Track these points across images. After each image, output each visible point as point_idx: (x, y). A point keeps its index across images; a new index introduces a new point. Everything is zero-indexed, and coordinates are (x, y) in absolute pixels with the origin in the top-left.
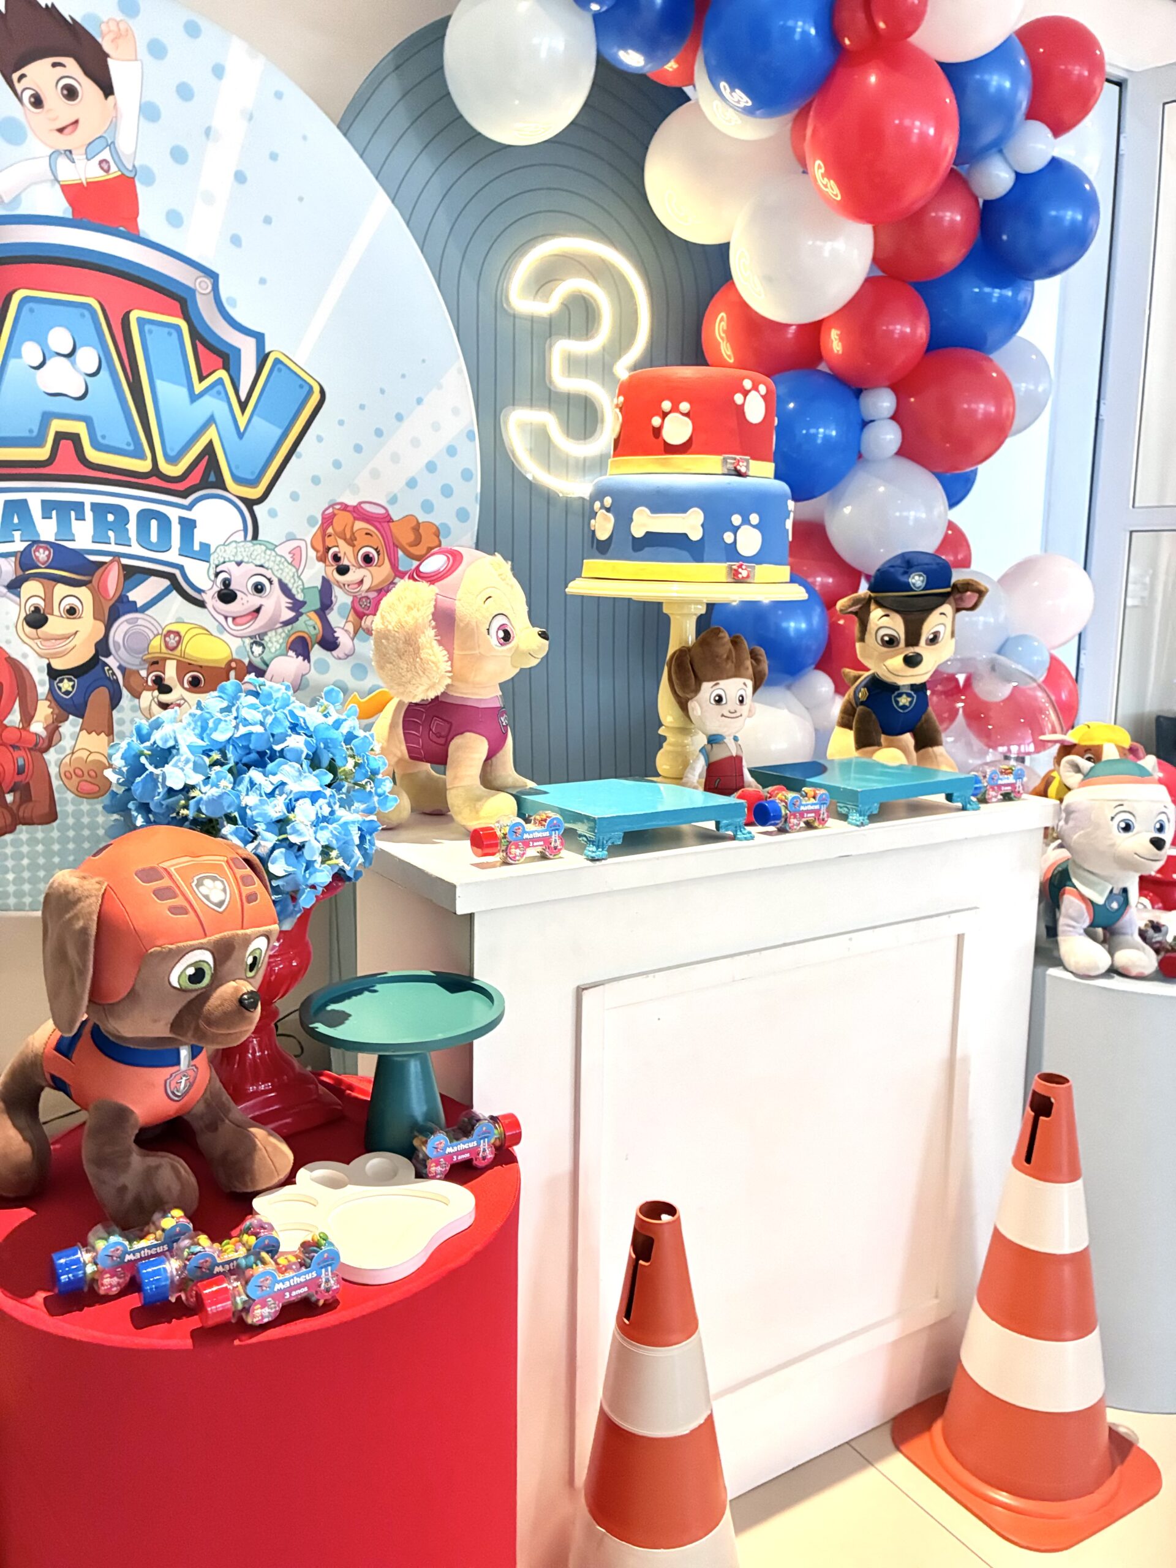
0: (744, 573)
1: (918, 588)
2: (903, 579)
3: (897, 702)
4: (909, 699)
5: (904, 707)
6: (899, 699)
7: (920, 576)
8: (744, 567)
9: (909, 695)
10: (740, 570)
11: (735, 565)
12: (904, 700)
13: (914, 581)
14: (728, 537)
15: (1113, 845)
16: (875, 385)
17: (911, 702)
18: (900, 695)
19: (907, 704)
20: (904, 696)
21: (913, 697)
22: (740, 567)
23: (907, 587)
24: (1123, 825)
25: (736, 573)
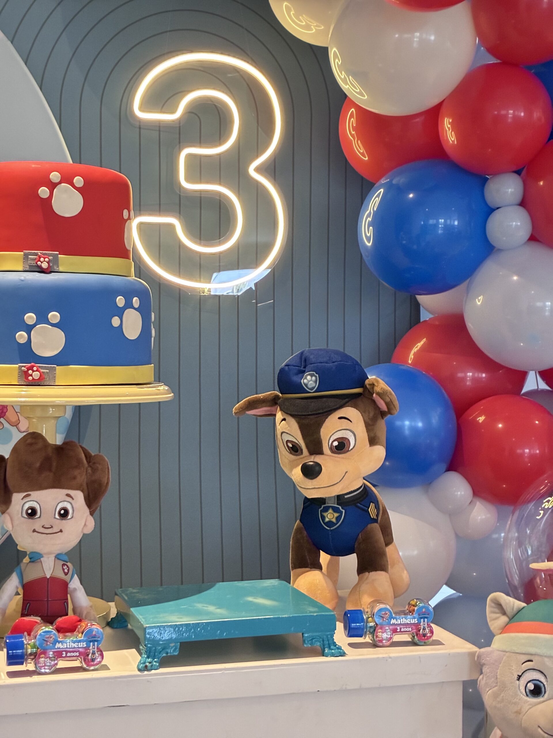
0: (36, 375)
1: (312, 389)
2: (295, 378)
3: (323, 518)
4: (336, 515)
5: (330, 524)
6: (325, 514)
7: (312, 375)
8: (35, 369)
9: (335, 510)
10: (30, 372)
11: (25, 366)
12: (330, 516)
13: (305, 381)
14: (21, 336)
15: (518, 712)
16: (497, 172)
17: (338, 519)
18: (326, 509)
19: (334, 520)
20: (331, 511)
21: (341, 513)
22: (31, 368)
23: (300, 389)
24: (531, 686)
25: (26, 374)
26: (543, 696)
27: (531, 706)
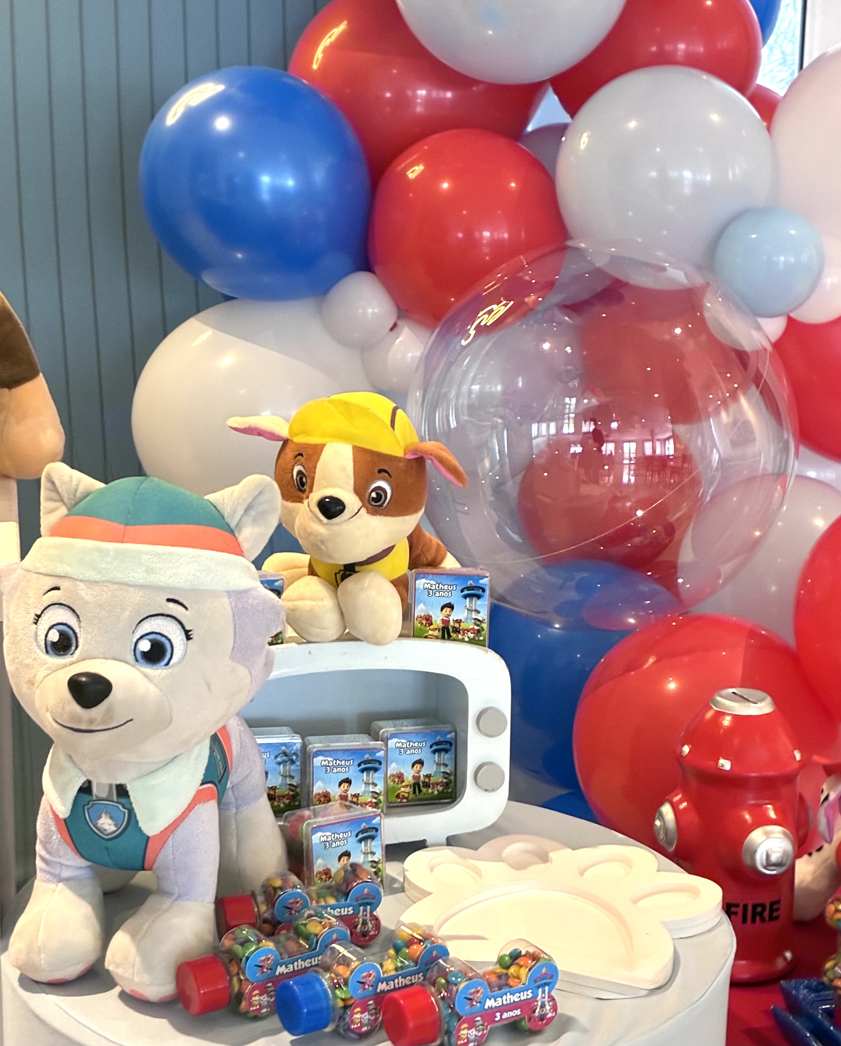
26: (72, 654)
27: (49, 672)
